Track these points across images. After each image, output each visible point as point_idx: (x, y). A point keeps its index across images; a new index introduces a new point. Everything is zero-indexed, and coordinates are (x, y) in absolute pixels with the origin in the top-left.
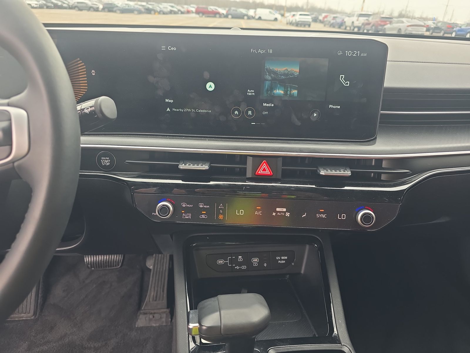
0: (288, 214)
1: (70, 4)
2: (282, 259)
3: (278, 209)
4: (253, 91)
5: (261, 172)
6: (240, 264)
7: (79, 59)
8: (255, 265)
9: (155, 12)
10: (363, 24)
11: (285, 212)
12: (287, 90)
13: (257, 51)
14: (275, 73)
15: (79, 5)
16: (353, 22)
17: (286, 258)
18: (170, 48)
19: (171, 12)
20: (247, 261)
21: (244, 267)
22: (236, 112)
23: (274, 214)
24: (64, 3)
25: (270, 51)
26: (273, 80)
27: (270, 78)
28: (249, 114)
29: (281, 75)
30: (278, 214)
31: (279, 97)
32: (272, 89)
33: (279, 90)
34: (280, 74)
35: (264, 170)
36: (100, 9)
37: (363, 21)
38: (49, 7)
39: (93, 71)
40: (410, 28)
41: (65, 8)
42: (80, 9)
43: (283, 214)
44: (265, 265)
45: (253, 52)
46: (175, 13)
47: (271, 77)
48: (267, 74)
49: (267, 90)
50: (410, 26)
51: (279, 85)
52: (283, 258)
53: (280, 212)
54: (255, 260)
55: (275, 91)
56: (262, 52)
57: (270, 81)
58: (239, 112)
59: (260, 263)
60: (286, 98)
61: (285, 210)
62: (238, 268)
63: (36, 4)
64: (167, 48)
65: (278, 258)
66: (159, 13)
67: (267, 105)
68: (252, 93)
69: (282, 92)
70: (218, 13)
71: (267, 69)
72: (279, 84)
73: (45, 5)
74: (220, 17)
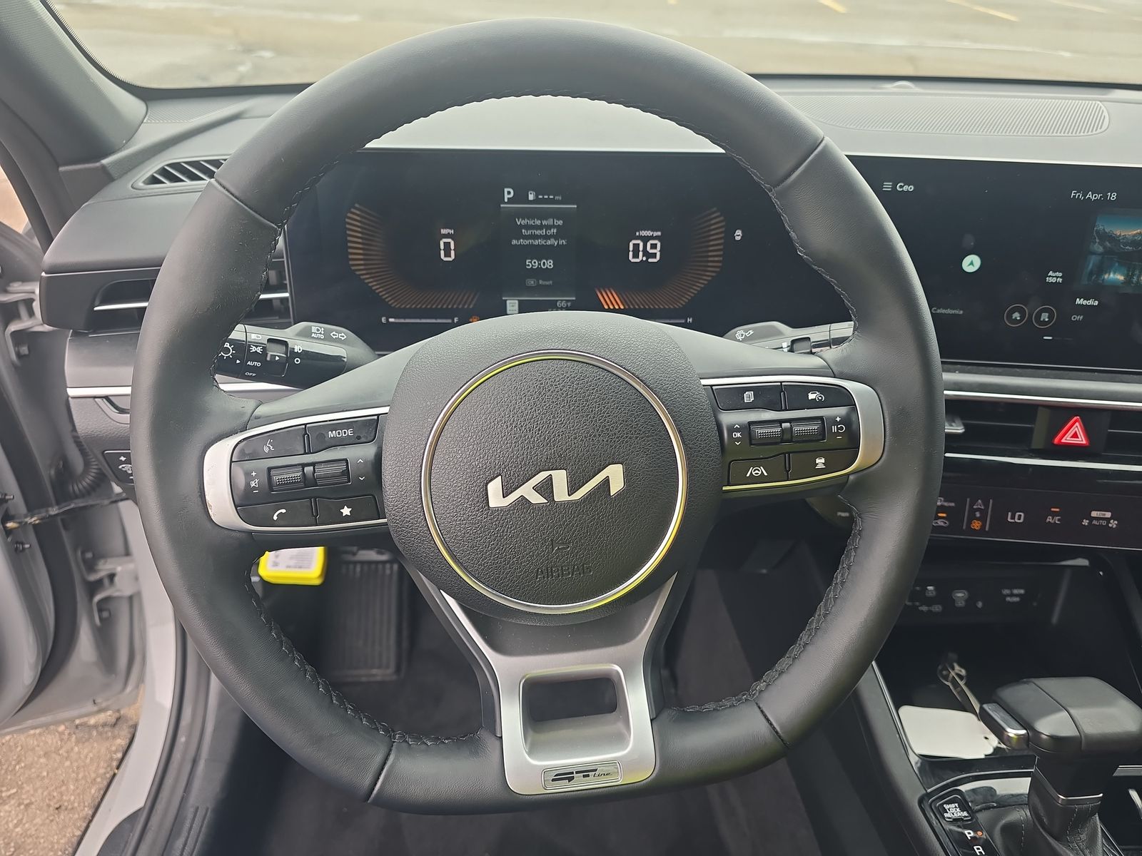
0: (1113, 524)
2: (1014, 595)
3: (1094, 514)
4: (1060, 274)
5: (1067, 439)
6: (930, 601)
7: (715, 209)
8: (961, 604)
11: (1108, 520)
12: (1133, 275)
13: (1084, 195)
14: (1112, 238)
17: (1022, 591)
18: (901, 187)
20: (944, 597)
21: (937, 608)
22: (1017, 315)
23: (1086, 522)
25: (1111, 196)
26: (1108, 252)
27: (1101, 249)
28: (1042, 320)
29: (1126, 245)
30: (1095, 522)
31: (1114, 286)
32: (1101, 269)
33: (1115, 273)
34: (1125, 243)
35: (1075, 436)
39: (739, 232)
43: (1104, 523)
44: (980, 605)
45: (1074, 196)
47: (1105, 247)
48: (1097, 241)
49: (1091, 273)
51: (1117, 264)
52: (1016, 591)
53: (1098, 519)
54: (960, 595)
55: (1106, 276)
56: (1095, 197)
57: (1099, 254)
58: (1022, 317)
59: (970, 601)
60: (1129, 290)
61: (1108, 515)
62: (924, 608)
64: (894, 187)
65: (1006, 592)
67: (1085, 302)
68: (1057, 277)
69: (1121, 278)
71: (1098, 232)
72: (1118, 262)
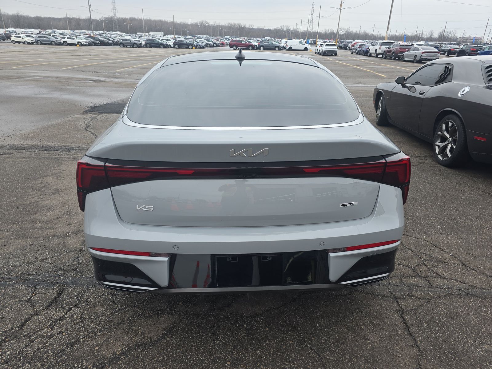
1: (115, 41)
9: (193, 46)
10: (384, 52)
15: (124, 42)
16: (376, 50)
19: (207, 46)
24: (109, 40)
36: (142, 45)
37: (385, 49)
38: (97, 44)
40: (424, 55)
41: (111, 45)
42: (125, 46)
46: (211, 46)
50: (425, 52)
63: (85, 42)
66: (196, 47)
70: (251, 45)
73: (93, 42)
74: (253, 49)
